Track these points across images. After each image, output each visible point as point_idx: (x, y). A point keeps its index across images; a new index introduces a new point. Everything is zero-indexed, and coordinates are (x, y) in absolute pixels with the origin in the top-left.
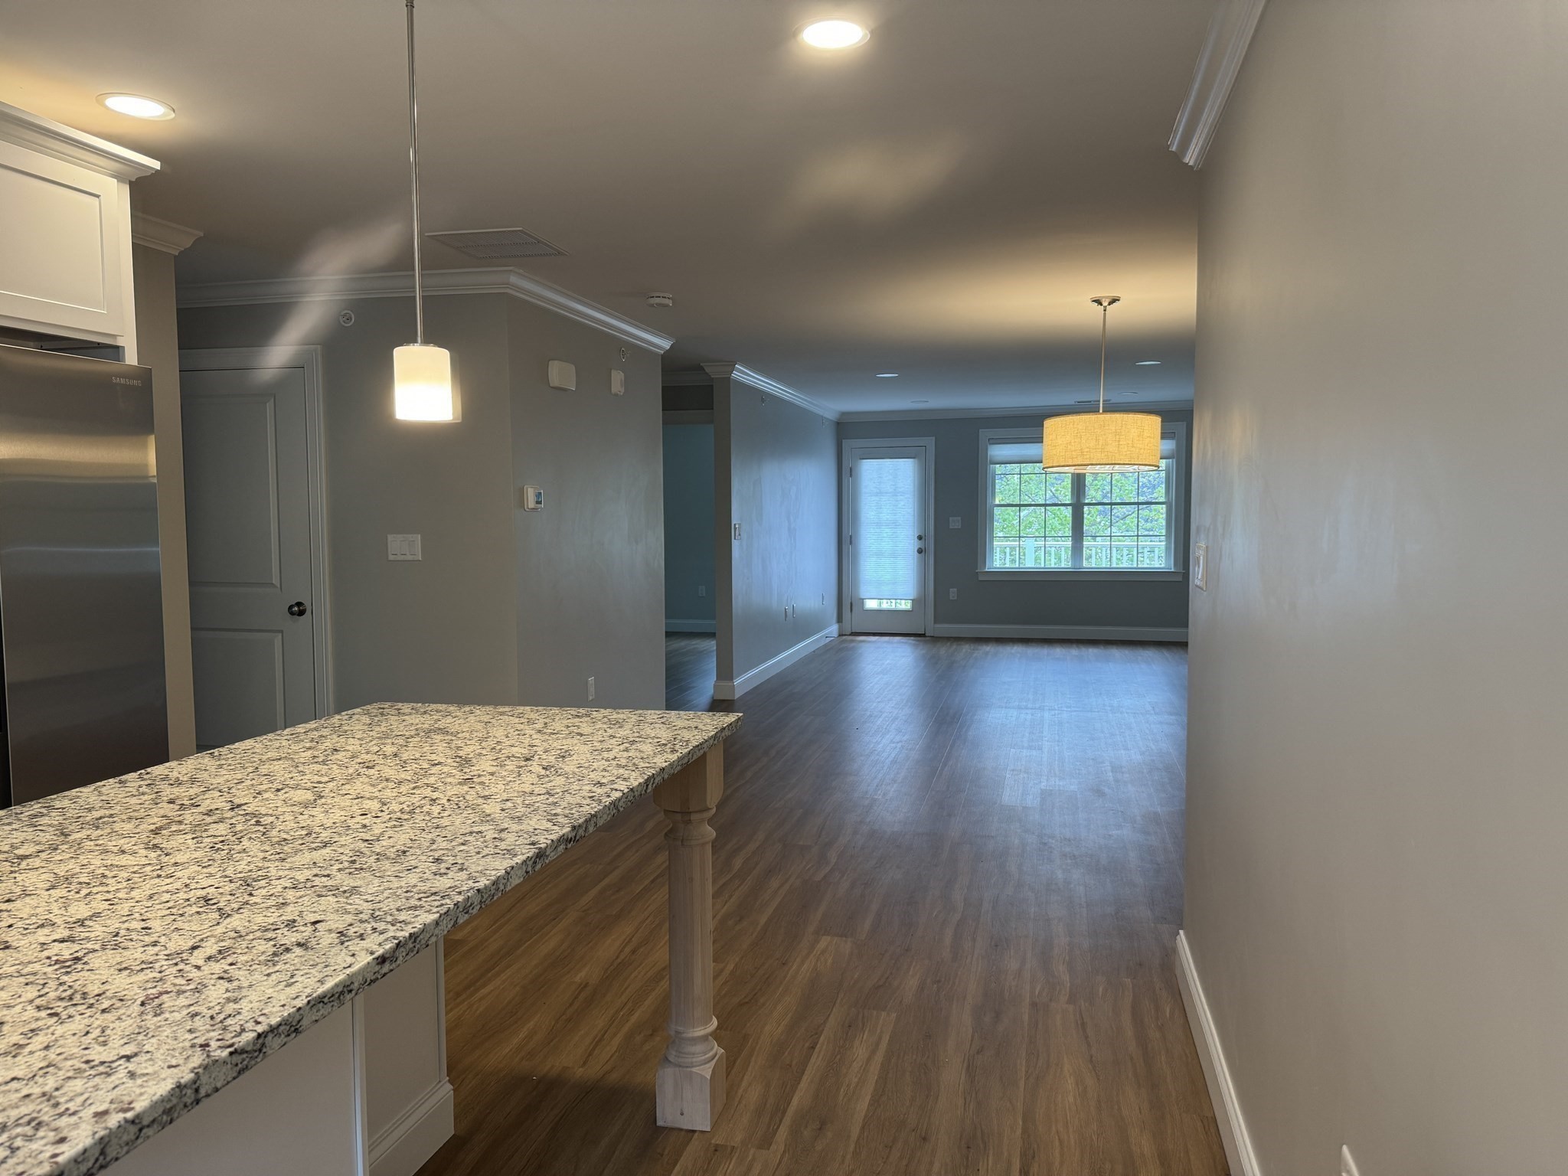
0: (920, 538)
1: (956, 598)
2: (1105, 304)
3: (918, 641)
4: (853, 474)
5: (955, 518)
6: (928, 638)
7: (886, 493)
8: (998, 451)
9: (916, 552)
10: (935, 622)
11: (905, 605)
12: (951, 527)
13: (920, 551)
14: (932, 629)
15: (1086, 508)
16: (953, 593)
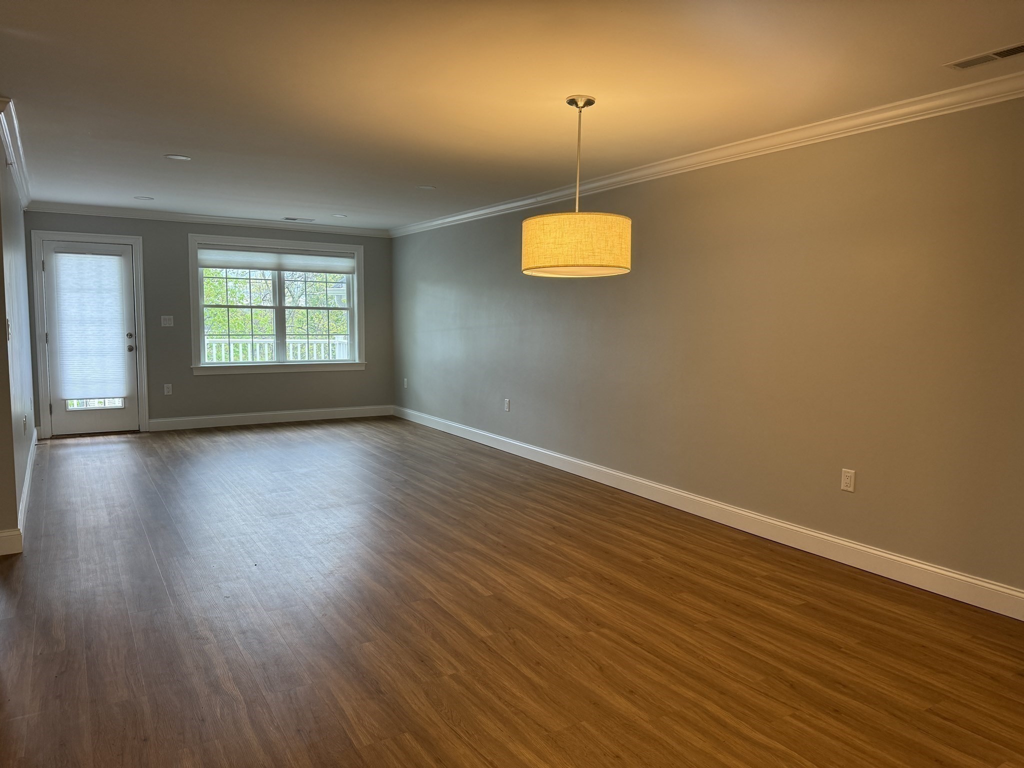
0: (130, 336)
1: (171, 393)
2: (581, 104)
3: (135, 437)
4: (46, 267)
5: (167, 317)
6: (143, 435)
7: (91, 290)
8: (206, 255)
9: (126, 349)
10: (150, 418)
11: (118, 403)
12: (163, 325)
13: (130, 349)
14: (147, 424)
15: (287, 311)
16: (168, 389)
